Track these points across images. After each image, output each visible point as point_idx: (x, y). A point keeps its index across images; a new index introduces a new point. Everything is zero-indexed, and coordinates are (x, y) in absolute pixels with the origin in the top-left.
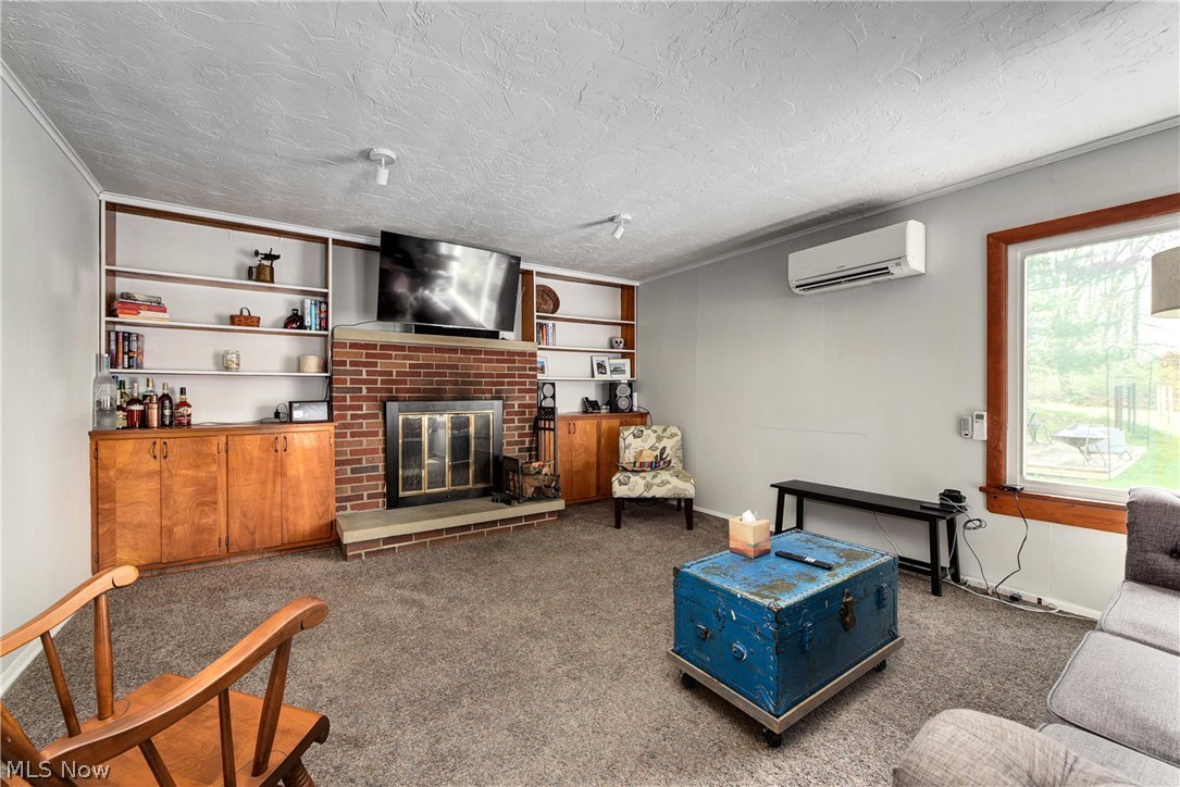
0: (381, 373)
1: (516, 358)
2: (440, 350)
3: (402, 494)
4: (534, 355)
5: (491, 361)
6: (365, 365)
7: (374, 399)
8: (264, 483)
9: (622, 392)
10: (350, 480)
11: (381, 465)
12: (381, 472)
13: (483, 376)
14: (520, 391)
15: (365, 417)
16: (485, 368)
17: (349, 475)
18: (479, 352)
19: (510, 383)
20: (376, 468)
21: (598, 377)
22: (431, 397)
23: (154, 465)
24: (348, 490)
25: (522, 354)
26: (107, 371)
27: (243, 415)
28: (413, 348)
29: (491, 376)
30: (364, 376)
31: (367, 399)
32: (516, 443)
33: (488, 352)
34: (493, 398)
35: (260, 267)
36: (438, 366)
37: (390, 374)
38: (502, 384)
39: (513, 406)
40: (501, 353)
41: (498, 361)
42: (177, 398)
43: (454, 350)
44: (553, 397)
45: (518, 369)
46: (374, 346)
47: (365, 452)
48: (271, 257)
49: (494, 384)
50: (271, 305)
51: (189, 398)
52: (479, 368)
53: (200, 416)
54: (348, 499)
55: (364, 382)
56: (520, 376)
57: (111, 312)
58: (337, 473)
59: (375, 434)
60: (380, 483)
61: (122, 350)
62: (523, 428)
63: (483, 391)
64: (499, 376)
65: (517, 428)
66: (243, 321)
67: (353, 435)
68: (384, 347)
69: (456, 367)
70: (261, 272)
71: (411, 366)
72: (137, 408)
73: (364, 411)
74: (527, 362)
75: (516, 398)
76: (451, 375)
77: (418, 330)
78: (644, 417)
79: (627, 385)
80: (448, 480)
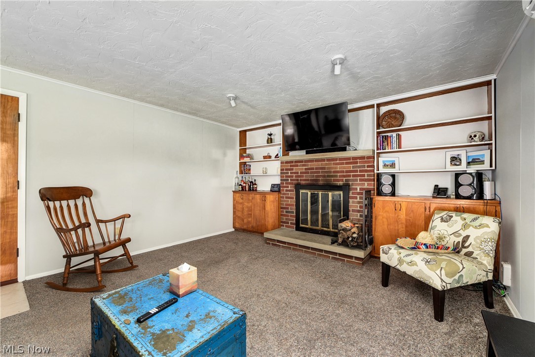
0: (295, 173)
1: (358, 160)
2: (317, 160)
3: (301, 226)
4: (371, 158)
5: (343, 164)
6: (290, 170)
7: (292, 184)
10: (285, 215)
13: (338, 172)
14: (361, 180)
15: (290, 191)
16: (339, 168)
17: (285, 213)
18: (336, 159)
19: (354, 176)
20: (293, 212)
21: (450, 168)
22: (313, 183)
23: (241, 201)
24: (284, 219)
26: (239, 175)
27: (267, 188)
28: (305, 161)
29: (343, 172)
30: (289, 174)
31: (290, 184)
32: (358, 211)
33: (341, 159)
34: (344, 184)
36: (316, 169)
37: (298, 173)
38: (349, 176)
39: (356, 189)
40: (349, 159)
41: (347, 163)
42: (254, 182)
43: (323, 160)
44: (392, 185)
45: (359, 167)
46: (292, 162)
47: (290, 205)
49: (344, 176)
52: (336, 168)
53: (259, 188)
54: (284, 222)
55: (289, 177)
56: (361, 171)
58: (278, 211)
59: (293, 198)
60: (294, 219)
61: (245, 169)
64: (347, 172)
65: (359, 203)
66: (268, 158)
67: (286, 198)
68: (296, 162)
69: (324, 168)
70: (269, 140)
71: (306, 169)
72: (245, 185)
73: (289, 189)
74: (366, 162)
75: (358, 185)
76: (322, 172)
77: (307, 153)
78: (494, 209)
79: (479, 176)
80: (320, 224)
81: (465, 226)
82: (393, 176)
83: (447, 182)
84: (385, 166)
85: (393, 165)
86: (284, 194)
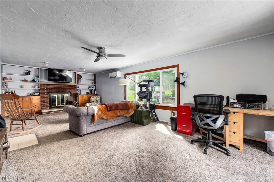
0: (48, 88)
2: (59, 85)
3: (52, 106)
4: (76, 85)
5: (68, 86)
6: (46, 87)
7: (47, 92)
9: (93, 91)
11: (49, 102)
12: (49, 103)
13: (67, 89)
14: (73, 91)
15: (46, 95)
16: (67, 87)
17: (43, 103)
18: (66, 85)
19: (71, 90)
21: (89, 89)
22: (58, 92)
24: (43, 106)
25: (74, 85)
26: (3, 88)
27: (25, 94)
28: (54, 85)
29: (68, 89)
30: (46, 89)
31: (46, 92)
32: (73, 99)
33: (68, 85)
34: (69, 92)
36: (59, 87)
37: (50, 88)
38: (70, 90)
40: (70, 85)
41: (69, 86)
42: (13, 92)
43: (62, 85)
44: (80, 92)
45: (73, 88)
46: (47, 84)
47: (46, 100)
48: (30, 71)
50: (29, 78)
51: (15, 92)
52: (66, 88)
54: (43, 107)
55: (46, 90)
56: (73, 89)
57: (3, 80)
58: (41, 103)
59: (48, 97)
60: (48, 105)
62: (74, 97)
63: (67, 91)
64: (69, 89)
65: (73, 97)
66: (25, 81)
67: (44, 97)
68: (49, 84)
69: (62, 87)
70: (27, 73)
71: (54, 87)
72: (7, 93)
73: (46, 94)
74: (75, 86)
75: (73, 92)
76: (61, 89)
77: (55, 82)
78: (97, 95)
79: (94, 90)
80: (60, 104)
81: (97, 98)
82: (80, 90)
83: (88, 92)
85: (79, 88)
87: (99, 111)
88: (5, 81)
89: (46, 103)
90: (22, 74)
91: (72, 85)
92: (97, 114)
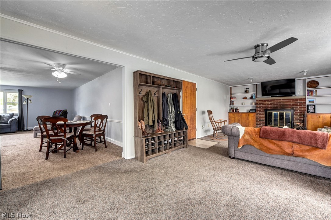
0: (264, 105)
1: (298, 100)
2: (276, 100)
4: (305, 99)
5: (291, 101)
6: (261, 103)
7: (263, 109)
8: (246, 120)
10: (259, 122)
11: (264, 120)
12: (264, 121)
13: (288, 104)
16: (288, 103)
18: (287, 99)
19: (296, 106)
20: (263, 121)
22: (275, 109)
23: (234, 116)
24: (258, 123)
25: (301, 99)
26: (230, 106)
27: (245, 111)
28: (270, 100)
29: (290, 104)
30: (261, 105)
31: (261, 109)
32: (298, 119)
33: (289, 99)
34: (291, 109)
35: (247, 90)
36: (276, 103)
37: (266, 105)
38: (294, 106)
39: (297, 111)
40: (294, 99)
41: (292, 101)
42: (237, 109)
43: (280, 100)
44: (314, 109)
45: (299, 102)
46: (263, 100)
47: (261, 118)
48: (248, 89)
49: (291, 106)
50: (248, 95)
51: (239, 109)
52: (287, 103)
53: (240, 111)
54: (258, 125)
55: (261, 106)
56: (300, 104)
57: (231, 99)
58: (256, 120)
59: (263, 115)
60: (264, 123)
61: (232, 103)
62: (301, 116)
63: (288, 108)
64: (293, 104)
66: (245, 98)
67: (259, 115)
68: (265, 100)
69: (281, 103)
70: (247, 91)
71: (270, 103)
72: (233, 110)
73: (261, 111)
74: (302, 101)
75: (298, 109)
76: (279, 104)
77: (271, 97)
80: (279, 125)
82: (315, 106)
84: (310, 102)
86: (258, 113)
87: (246, 134)
88: (232, 100)
89: (261, 120)
90: (244, 92)
91: (296, 99)
92: (243, 137)
